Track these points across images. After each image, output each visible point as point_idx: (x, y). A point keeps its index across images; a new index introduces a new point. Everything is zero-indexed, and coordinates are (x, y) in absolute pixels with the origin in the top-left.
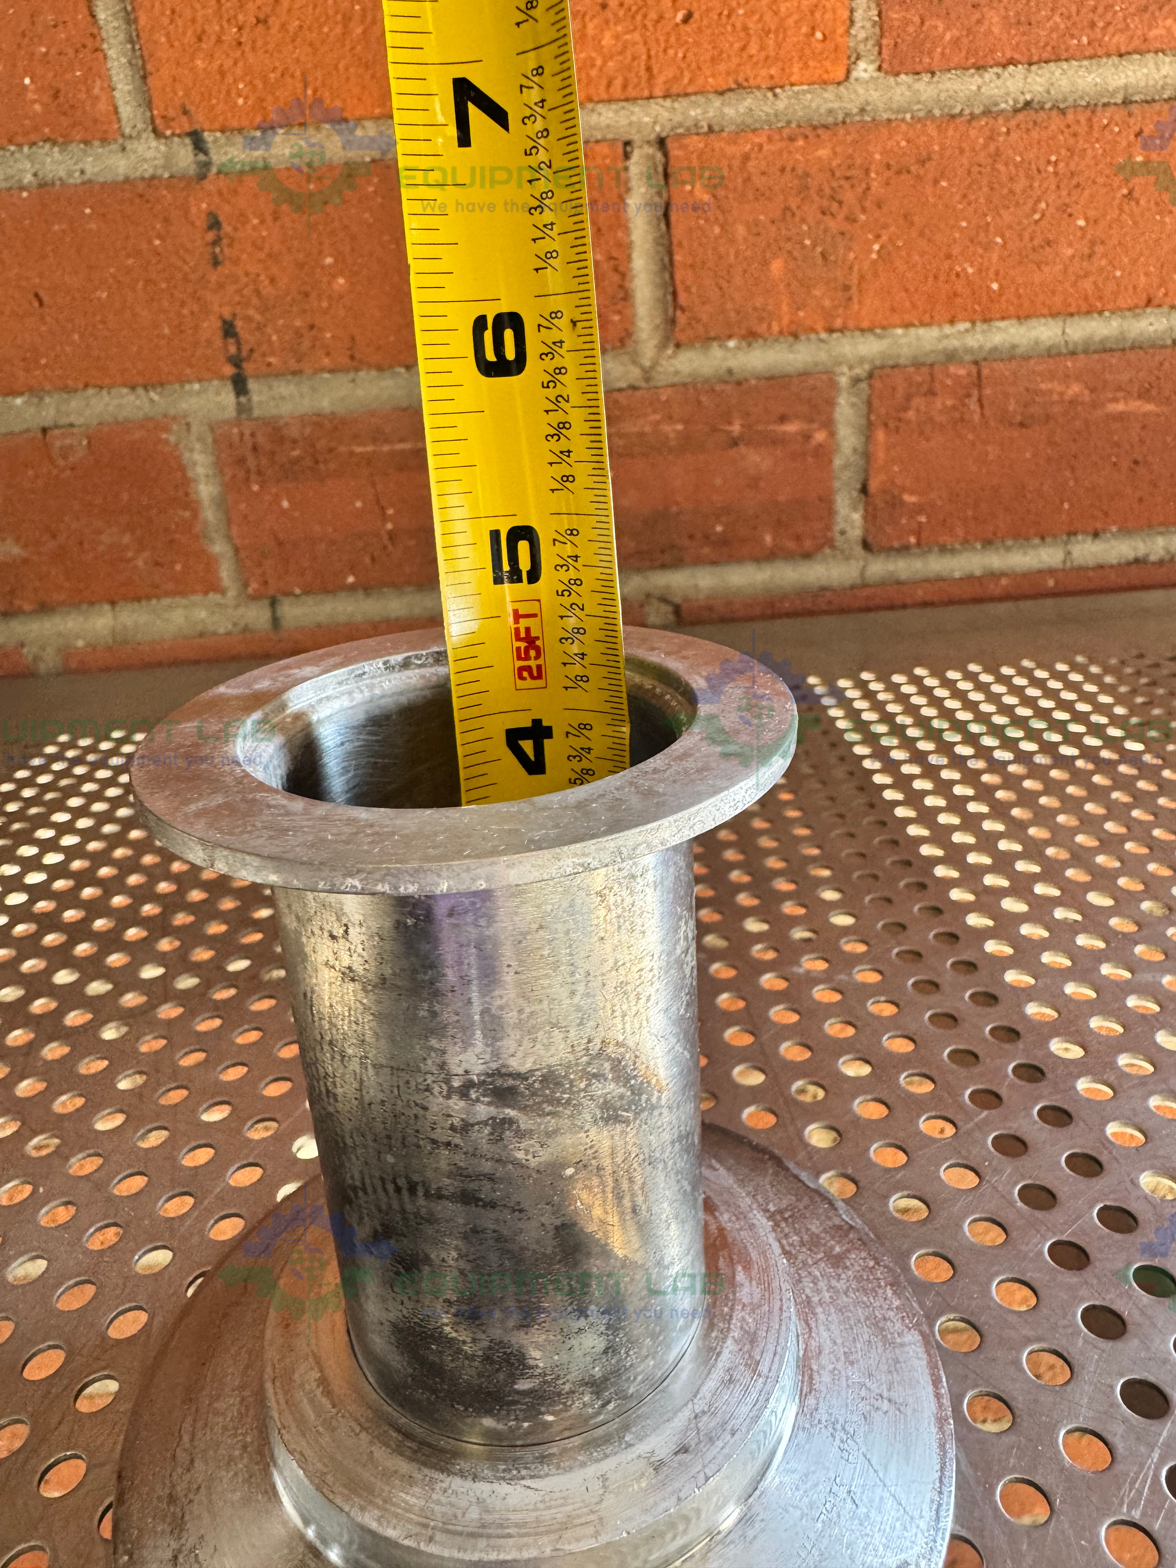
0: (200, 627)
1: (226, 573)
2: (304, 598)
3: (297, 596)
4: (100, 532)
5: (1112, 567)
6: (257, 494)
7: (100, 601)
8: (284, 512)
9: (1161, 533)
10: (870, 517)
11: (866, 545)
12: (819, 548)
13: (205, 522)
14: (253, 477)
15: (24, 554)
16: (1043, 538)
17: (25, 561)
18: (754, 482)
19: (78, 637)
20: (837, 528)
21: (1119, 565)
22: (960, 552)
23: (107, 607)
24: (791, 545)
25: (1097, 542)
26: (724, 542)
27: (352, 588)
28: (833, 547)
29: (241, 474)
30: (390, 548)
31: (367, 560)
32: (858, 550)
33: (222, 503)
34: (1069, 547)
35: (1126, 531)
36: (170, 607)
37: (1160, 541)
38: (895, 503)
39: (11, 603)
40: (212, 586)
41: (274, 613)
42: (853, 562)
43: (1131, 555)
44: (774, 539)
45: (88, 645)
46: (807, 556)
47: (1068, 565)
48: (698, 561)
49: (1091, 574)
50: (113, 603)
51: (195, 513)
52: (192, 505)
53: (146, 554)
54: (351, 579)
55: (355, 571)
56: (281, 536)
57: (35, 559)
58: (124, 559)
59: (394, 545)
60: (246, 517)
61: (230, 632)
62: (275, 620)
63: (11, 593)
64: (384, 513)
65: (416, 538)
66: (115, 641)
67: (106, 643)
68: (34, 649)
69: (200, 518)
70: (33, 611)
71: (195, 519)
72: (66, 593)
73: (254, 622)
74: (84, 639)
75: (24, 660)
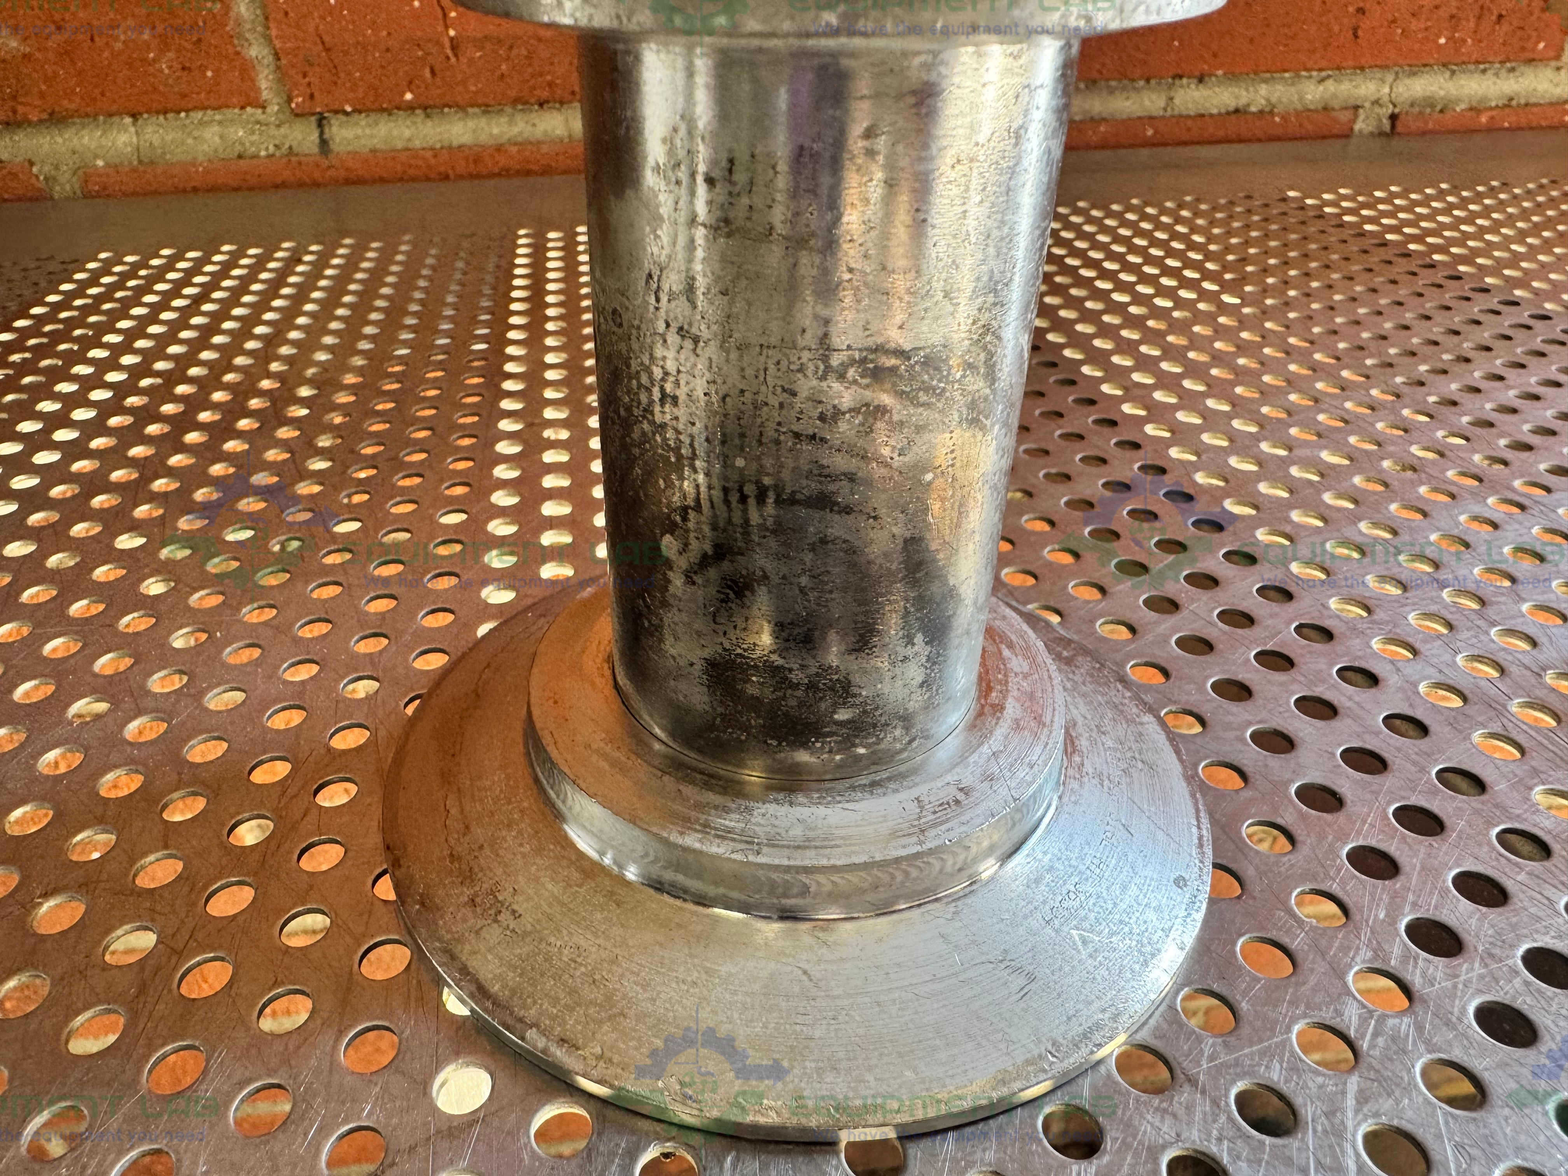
0: (238, 148)
1: (265, 82)
2: (356, 116)
3: (347, 114)
5: (1211, 116)
7: (119, 113)
8: (330, 10)
9: (1265, 81)
13: (238, 21)
15: (25, 49)
16: (1148, 81)
17: (27, 57)
19: (96, 157)
21: (1220, 114)
23: (128, 120)
25: (1201, 86)
27: (411, 108)
30: (453, 59)
31: (427, 75)
34: (1172, 94)
35: (1233, 76)
36: (201, 123)
37: (1263, 89)
39: (15, 112)
40: (252, 100)
41: (322, 133)
43: (1232, 104)
45: (108, 166)
47: (1169, 112)
49: (1189, 123)
50: (135, 116)
53: (171, 55)
54: (409, 96)
55: (413, 87)
56: (326, 39)
57: (38, 55)
58: (144, 61)
59: (456, 55)
60: (286, 14)
61: (273, 155)
62: (324, 143)
63: (14, 98)
64: (445, 15)
65: (482, 48)
66: (140, 162)
67: (130, 163)
68: (46, 168)
69: (232, 14)
70: (41, 121)
71: (227, 13)
72: (78, 100)
73: (299, 144)
74: (104, 158)
75: (33, 181)
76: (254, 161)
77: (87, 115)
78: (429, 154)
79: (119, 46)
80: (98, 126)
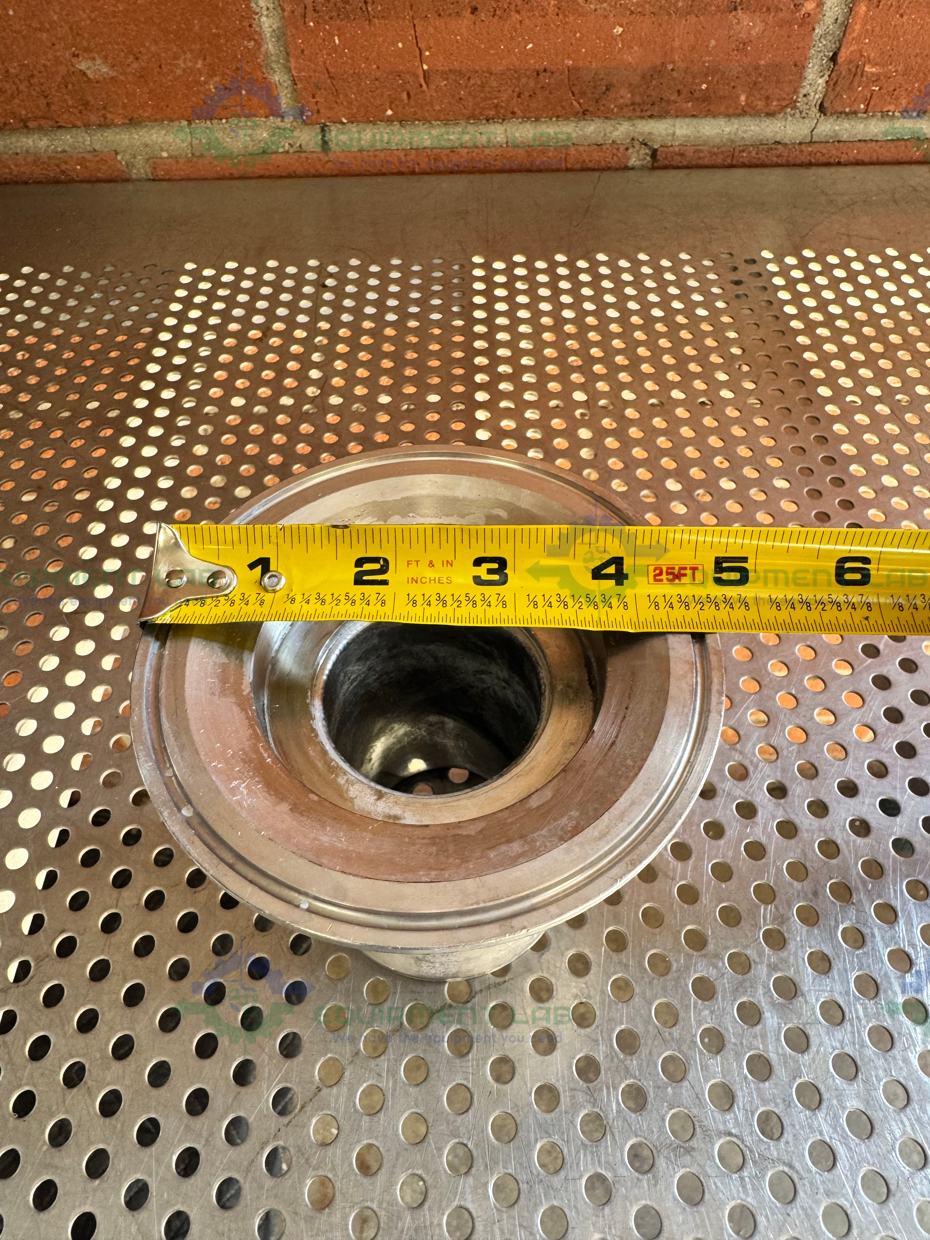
1: (285, 100)
2: (349, 126)
3: (344, 124)
4: (176, 57)
6: (312, 31)
7: (179, 119)
8: (335, 48)
10: (832, 84)
11: (822, 109)
12: (782, 109)
13: (267, 55)
14: (310, 13)
15: (113, 74)
17: (112, 78)
18: (742, 46)
19: (162, 150)
20: (803, 91)
22: (898, 118)
23: (184, 123)
24: (760, 104)
26: (706, 98)
27: (389, 120)
28: (794, 108)
29: (300, 10)
30: (424, 86)
31: (404, 96)
32: (815, 110)
33: (281, 35)
38: (856, 72)
39: (105, 116)
41: (324, 136)
42: (807, 121)
44: (747, 98)
45: (170, 157)
46: (770, 115)
48: (681, 114)
50: (189, 121)
51: (259, 44)
52: (256, 38)
53: (217, 79)
54: (389, 112)
55: (393, 106)
56: (332, 70)
57: (122, 78)
58: (198, 82)
59: (427, 84)
60: (303, 51)
61: (287, 152)
62: (325, 143)
63: (105, 108)
64: (421, 54)
65: (447, 79)
66: (193, 154)
67: (186, 156)
68: (127, 157)
69: (263, 49)
70: (124, 124)
71: (259, 49)
72: (150, 110)
73: (308, 144)
74: (167, 151)
75: (119, 166)
76: (274, 156)
77: (156, 120)
78: (402, 155)
79: (179, 72)
80: (163, 128)
